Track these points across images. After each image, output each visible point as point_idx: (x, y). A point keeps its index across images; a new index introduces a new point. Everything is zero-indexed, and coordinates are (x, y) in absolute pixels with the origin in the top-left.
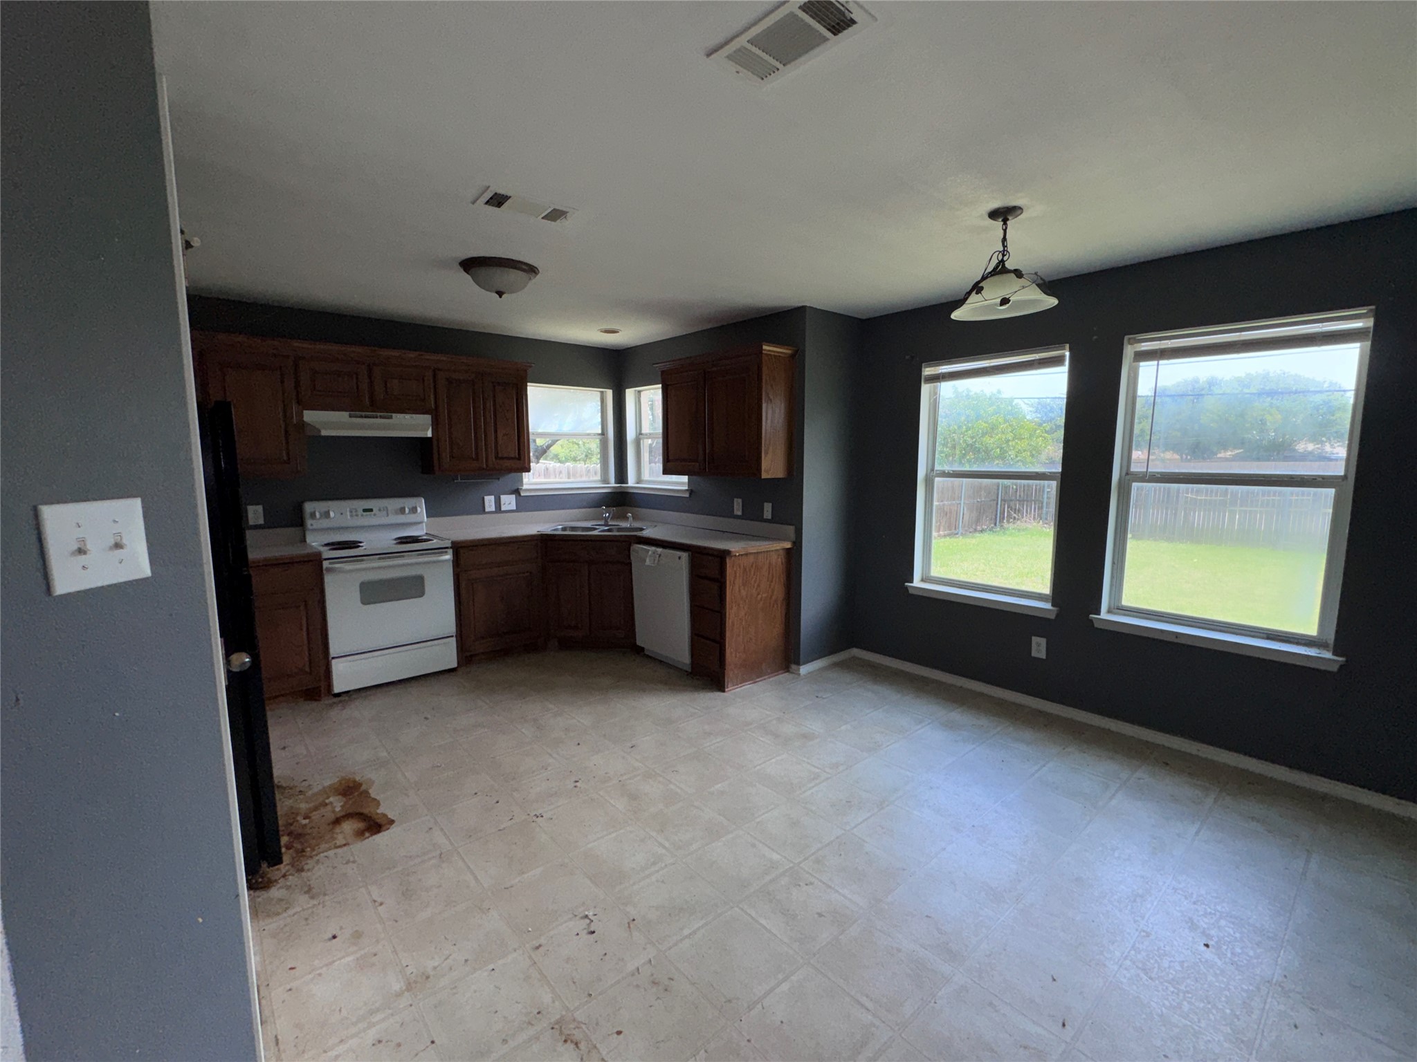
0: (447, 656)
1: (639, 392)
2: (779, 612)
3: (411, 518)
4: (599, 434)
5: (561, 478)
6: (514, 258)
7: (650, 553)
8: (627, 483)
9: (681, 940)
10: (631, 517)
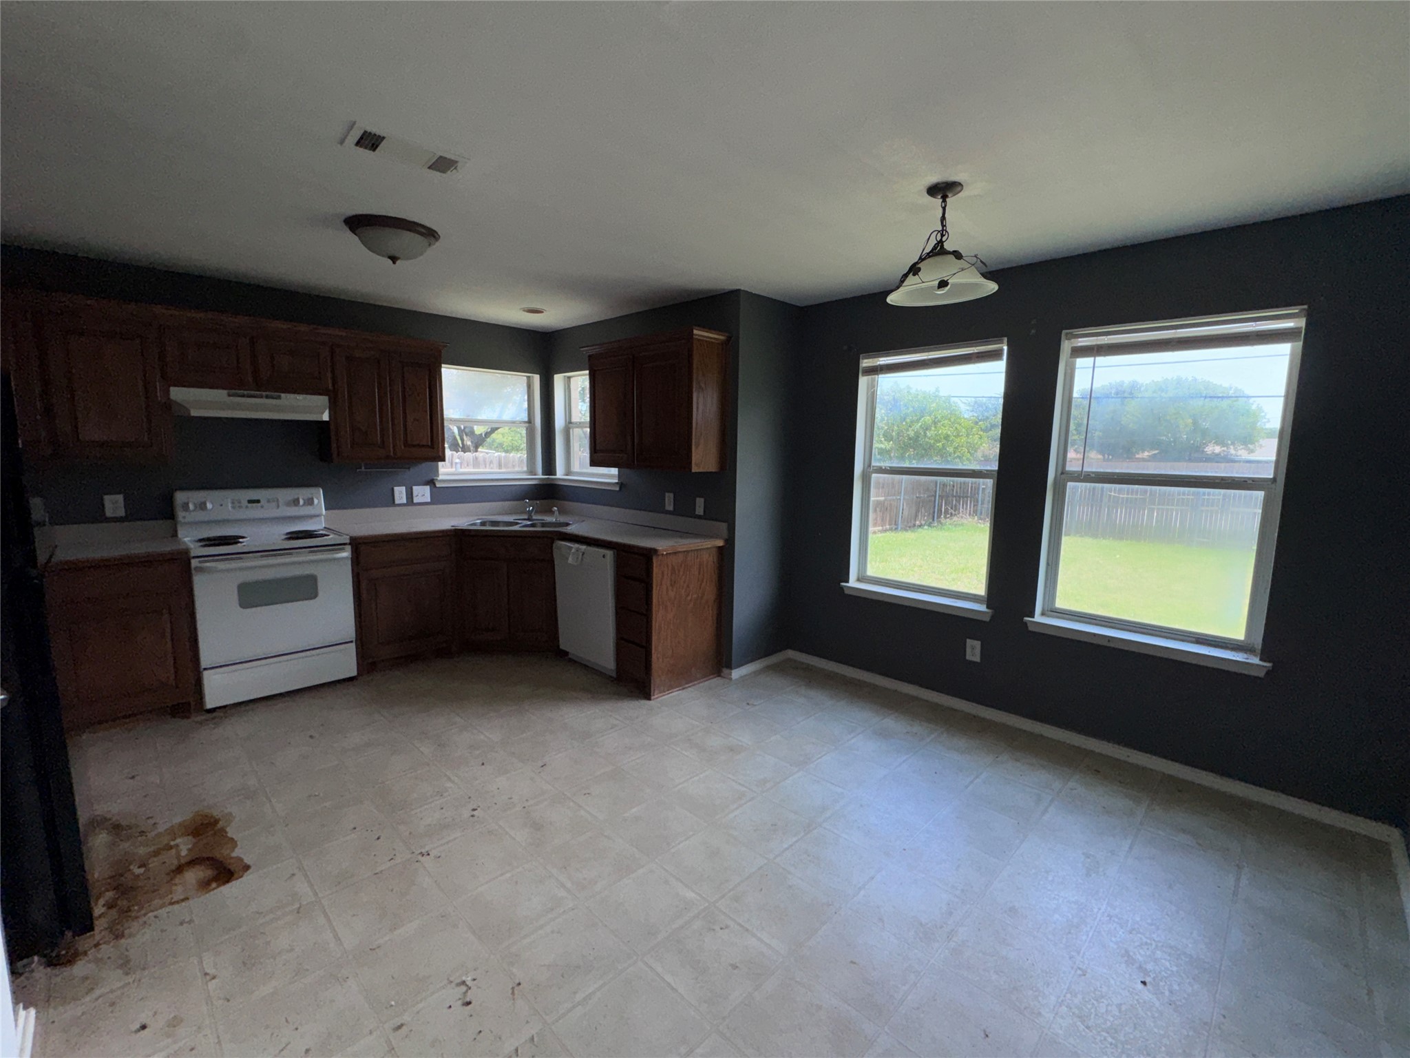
0: (346, 663)
1: (569, 378)
2: (710, 614)
3: (308, 510)
4: (525, 422)
5: (492, 468)
6: (408, 219)
7: (573, 550)
8: (555, 475)
9: (574, 1007)
10: (556, 511)
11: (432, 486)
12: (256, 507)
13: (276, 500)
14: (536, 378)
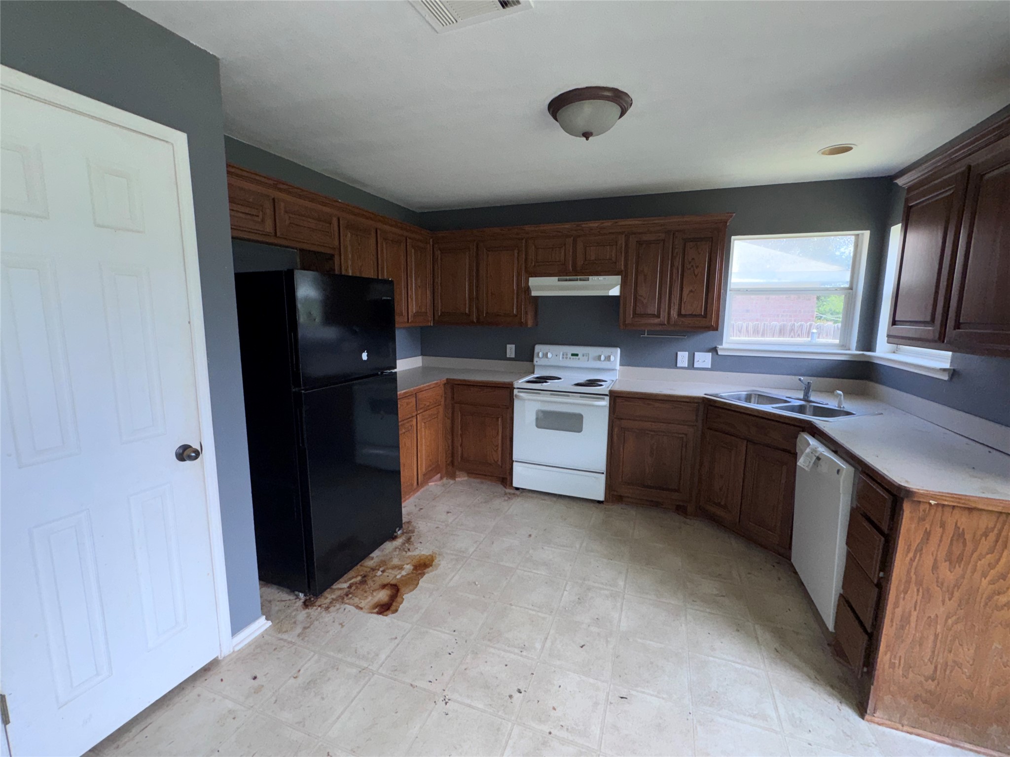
0: (597, 489)
4: (843, 289)
8: (875, 351)
10: (840, 395)
11: (715, 353)
12: (576, 359)
13: (588, 355)
14: (866, 234)
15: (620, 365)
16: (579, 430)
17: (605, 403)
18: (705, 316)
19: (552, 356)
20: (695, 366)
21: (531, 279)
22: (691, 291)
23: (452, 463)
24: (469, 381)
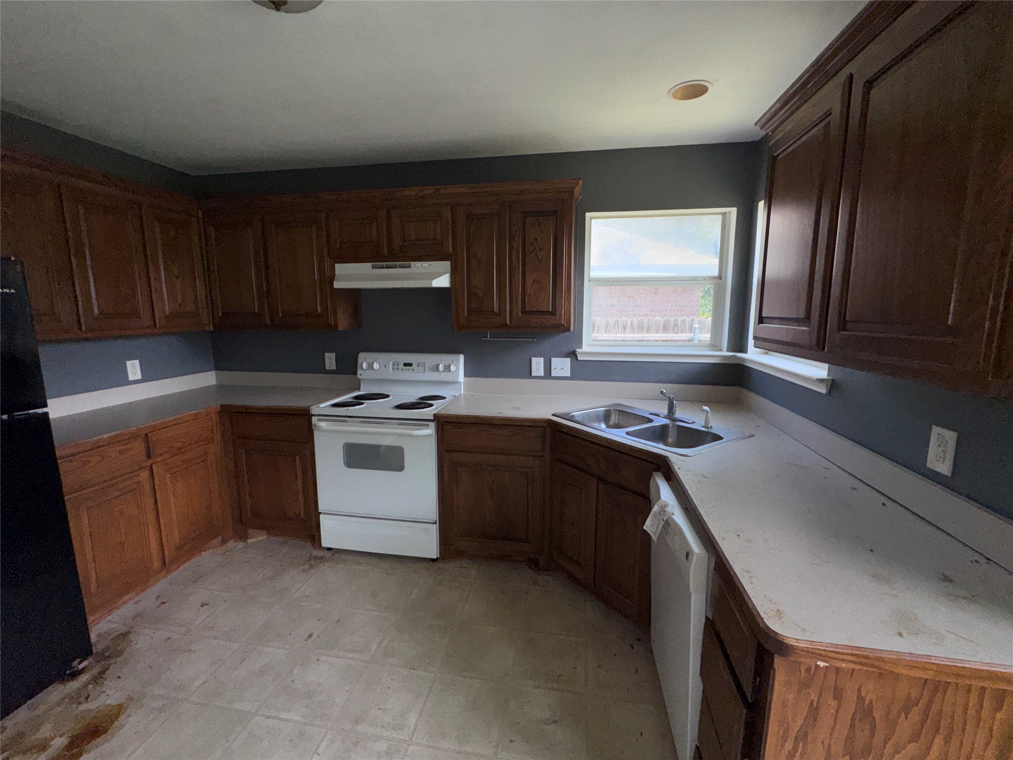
0: (428, 543)
3: (446, 377)
4: (713, 278)
8: (746, 352)
10: (707, 412)
11: (574, 359)
12: (409, 370)
13: (424, 365)
14: (733, 211)
15: (465, 376)
16: (400, 468)
17: (430, 431)
18: (553, 314)
19: (380, 367)
20: (553, 375)
21: (337, 265)
22: (535, 281)
23: (241, 521)
24: (252, 407)
